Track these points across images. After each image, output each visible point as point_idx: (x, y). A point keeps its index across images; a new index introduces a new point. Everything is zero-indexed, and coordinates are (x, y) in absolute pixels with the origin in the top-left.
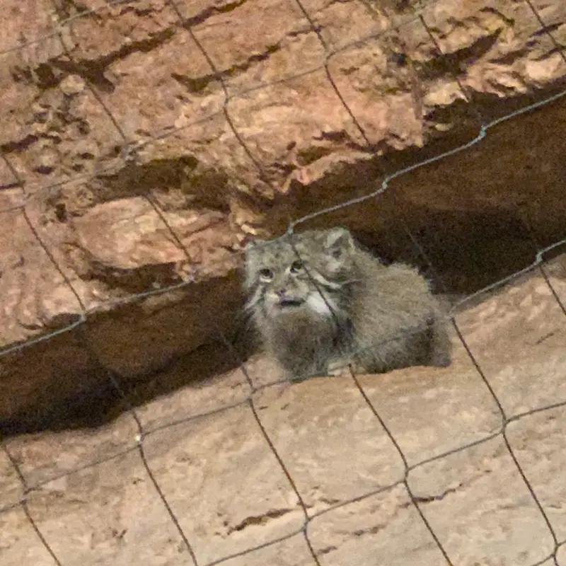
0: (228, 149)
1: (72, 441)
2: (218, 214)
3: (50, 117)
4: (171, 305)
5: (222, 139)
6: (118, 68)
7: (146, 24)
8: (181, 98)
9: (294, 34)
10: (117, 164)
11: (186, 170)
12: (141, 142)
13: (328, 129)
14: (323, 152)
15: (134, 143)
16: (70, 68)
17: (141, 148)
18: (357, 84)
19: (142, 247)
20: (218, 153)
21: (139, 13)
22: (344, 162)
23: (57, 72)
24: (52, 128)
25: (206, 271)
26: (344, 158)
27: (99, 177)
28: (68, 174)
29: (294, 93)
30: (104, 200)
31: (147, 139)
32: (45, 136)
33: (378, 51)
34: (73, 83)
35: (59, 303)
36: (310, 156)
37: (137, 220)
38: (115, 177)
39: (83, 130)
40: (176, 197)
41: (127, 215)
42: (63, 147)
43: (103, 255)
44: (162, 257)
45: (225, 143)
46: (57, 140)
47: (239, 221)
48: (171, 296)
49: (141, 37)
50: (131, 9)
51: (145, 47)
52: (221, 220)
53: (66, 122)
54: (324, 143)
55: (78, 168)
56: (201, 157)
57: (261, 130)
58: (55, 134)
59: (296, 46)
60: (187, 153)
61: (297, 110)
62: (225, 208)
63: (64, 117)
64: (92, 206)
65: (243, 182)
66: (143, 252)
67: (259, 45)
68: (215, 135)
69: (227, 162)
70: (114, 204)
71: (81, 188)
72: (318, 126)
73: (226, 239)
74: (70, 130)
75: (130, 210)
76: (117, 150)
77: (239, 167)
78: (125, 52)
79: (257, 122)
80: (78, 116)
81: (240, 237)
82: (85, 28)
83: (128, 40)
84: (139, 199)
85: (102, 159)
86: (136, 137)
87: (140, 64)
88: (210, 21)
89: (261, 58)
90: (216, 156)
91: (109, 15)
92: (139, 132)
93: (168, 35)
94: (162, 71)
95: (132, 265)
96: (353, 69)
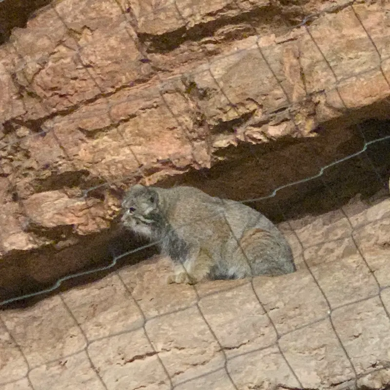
0: (106, 167)
1: (12, 315)
2: (99, 200)
3: (9, 148)
4: (70, 246)
5: (103, 161)
6: (49, 124)
7: (65, 102)
8: (82, 140)
9: (143, 109)
10: (48, 173)
11: (83, 177)
12: (60, 163)
13: (160, 158)
14: (157, 170)
15: (57, 162)
16: (21, 123)
17: (60, 165)
18: (176, 135)
19: (57, 216)
20: (102, 169)
21: (61, 96)
22: (168, 175)
23: (14, 125)
24: (9, 154)
25: (90, 229)
26: (167, 173)
27: (38, 179)
28: (20, 178)
29: (142, 139)
30: (39, 191)
31: (64, 161)
32: (5, 158)
33: (188, 119)
34: (23, 131)
35: (11, 244)
36: (151, 172)
37: (56, 202)
38: (46, 180)
39: (27, 156)
40: (77, 190)
41: (50, 199)
42: (16, 164)
43: (38, 219)
44: (68, 221)
45: (105, 163)
46: (12, 160)
47: (110, 203)
48: (70, 242)
49: (61, 108)
50: (56, 94)
51: (63, 113)
52: (98, 203)
53: (17, 151)
54: (159, 165)
55: (25, 175)
56: (91, 170)
57: (124, 158)
58: (11, 157)
59: (144, 115)
60: (85, 168)
61: (144, 148)
62: (102, 198)
63: (16, 149)
64: (32, 194)
65: (114, 184)
66: (57, 218)
67: (125, 114)
68: (100, 160)
69: (106, 174)
70: (43, 193)
71: (28, 185)
72: (155, 156)
73: (101, 213)
74: (19, 155)
75: (51, 197)
76: (47, 166)
77: (112, 176)
78: (52, 116)
79: (122, 154)
80: (25, 148)
81: (110, 212)
82: (31, 103)
83: (55, 110)
84: (57, 191)
85: (38, 171)
86: (58, 160)
87: (61, 123)
88: (98, 101)
89: (126, 121)
90: (100, 170)
91: (45, 97)
92: (60, 157)
93: (76, 107)
94: (72, 127)
95: (51, 225)
96: (174, 128)
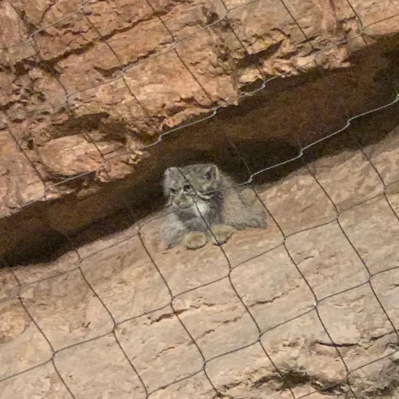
0: (126, 108)
1: (35, 271)
2: (120, 144)
3: (22, 91)
4: (93, 195)
5: (123, 102)
6: (62, 64)
7: (80, 40)
8: (99, 80)
9: (162, 44)
10: (64, 117)
11: (103, 120)
12: (77, 105)
13: (183, 96)
14: (181, 109)
15: (74, 105)
16: (33, 64)
17: (77, 108)
18: (199, 71)
19: (77, 163)
20: (122, 110)
21: (74, 33)
22: (193, 115)
23: (26, 66)
24: (24, 98)
25: (113, 175)
26: (192, 112)
27: (54, 125)
28: (35, 123)
29: (163, 76)
30: (57, 137)
31: (81, 103)
32: (19, 102)
33: (211, 53)
34: (36, 73)
35: (30, 195)
36: (173, 111)
37: (74, 148)
38: (62, 125)
39: (42, 99)
40: (96, 135)
41: (69, 145)
42: (30, 108)
43: (56, 168)
44: (88, 168)
45: (125, 104)
46: (25, 104)
47: (133, 147)
48: (93, 190)
49: (76, 46)
50: (69, 31)
51: (78, 52)
52: (120, 147)
53: (31, 94)
54: (182, 104)
55: (40, 120)
56: (111, 113)
57: (145, 97)
58: (24, 101)
59: (164, 50)
60: (103, 110)
61: (165, 86)
62: (124, 141)
63: (30, 92)
64: (49, 141)
65: (135, 126)
66: (77, 165)
67: (143, 51)
68: (119, 100)
69: (126, 116)
70: (61, 139)
71: (42, 131)
72: (178, 95)
73: (124, 158)
74: (33, 99)
75: (70, 143)
76: (63, 110)
77: (133, 118)
78: (66, 56)
79: (143, 93)
80: (38, 91)
81: (133, 157)
82: (42, 41)
83: (68, 48)
84: (75, 136)
85: (55, 114)
86: (74, 102)
87: (75, 62)
88: (114, 37)
89: (145, 57)
90: (120, 112)
91: (57, 35)
92: (77, 99)
93: (91, 44)
94: (88, 66)
95: (71, 173)
96: (197, 63)
